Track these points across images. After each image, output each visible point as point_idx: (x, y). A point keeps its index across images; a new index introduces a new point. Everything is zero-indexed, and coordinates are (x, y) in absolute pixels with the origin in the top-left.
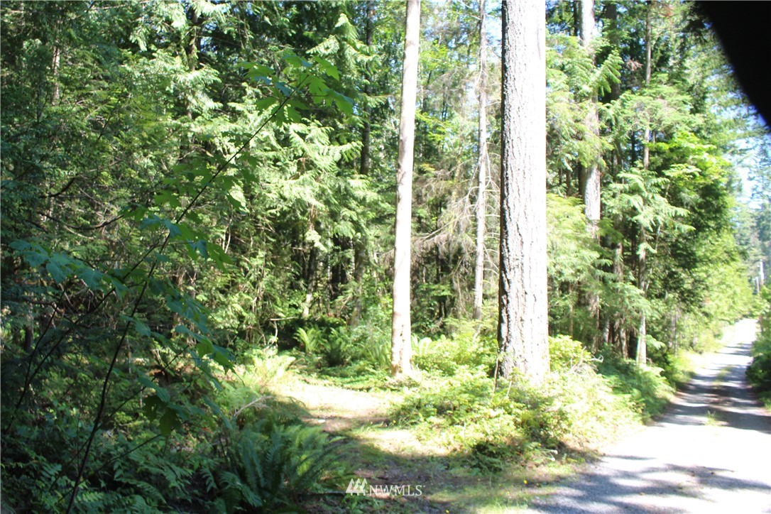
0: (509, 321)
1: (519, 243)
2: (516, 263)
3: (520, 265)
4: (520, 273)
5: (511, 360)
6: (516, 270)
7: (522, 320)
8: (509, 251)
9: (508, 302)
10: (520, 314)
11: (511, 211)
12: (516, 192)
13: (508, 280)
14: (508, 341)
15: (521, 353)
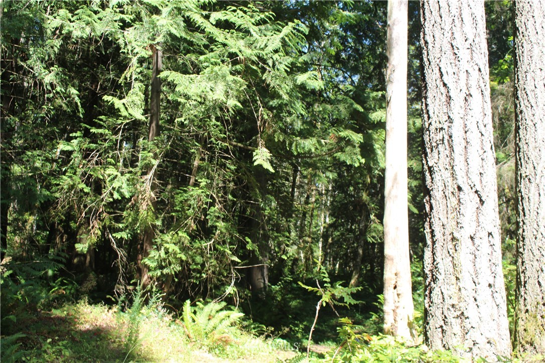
0: (434, 243)
1: (444, 98)
2: (440, 136)
3: (446, 137)
4: (447, 152)
5: (438, 313)
6: (441, 148)
7: (453, 239)
8: (429, 118)
9: (431, 208)
10: (451, 226)
11: (430, 46)
12: (435, 13)
13: (430, 168)
14: (434, 280)
15: (455, 301)
